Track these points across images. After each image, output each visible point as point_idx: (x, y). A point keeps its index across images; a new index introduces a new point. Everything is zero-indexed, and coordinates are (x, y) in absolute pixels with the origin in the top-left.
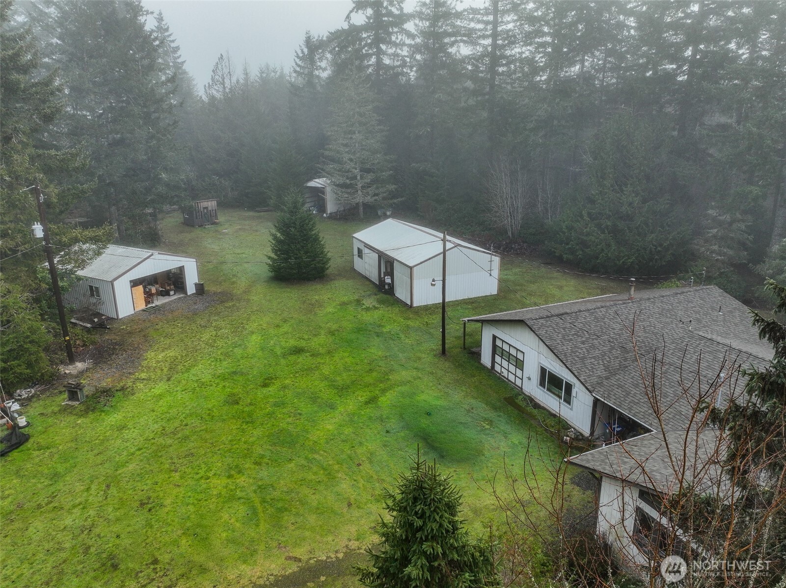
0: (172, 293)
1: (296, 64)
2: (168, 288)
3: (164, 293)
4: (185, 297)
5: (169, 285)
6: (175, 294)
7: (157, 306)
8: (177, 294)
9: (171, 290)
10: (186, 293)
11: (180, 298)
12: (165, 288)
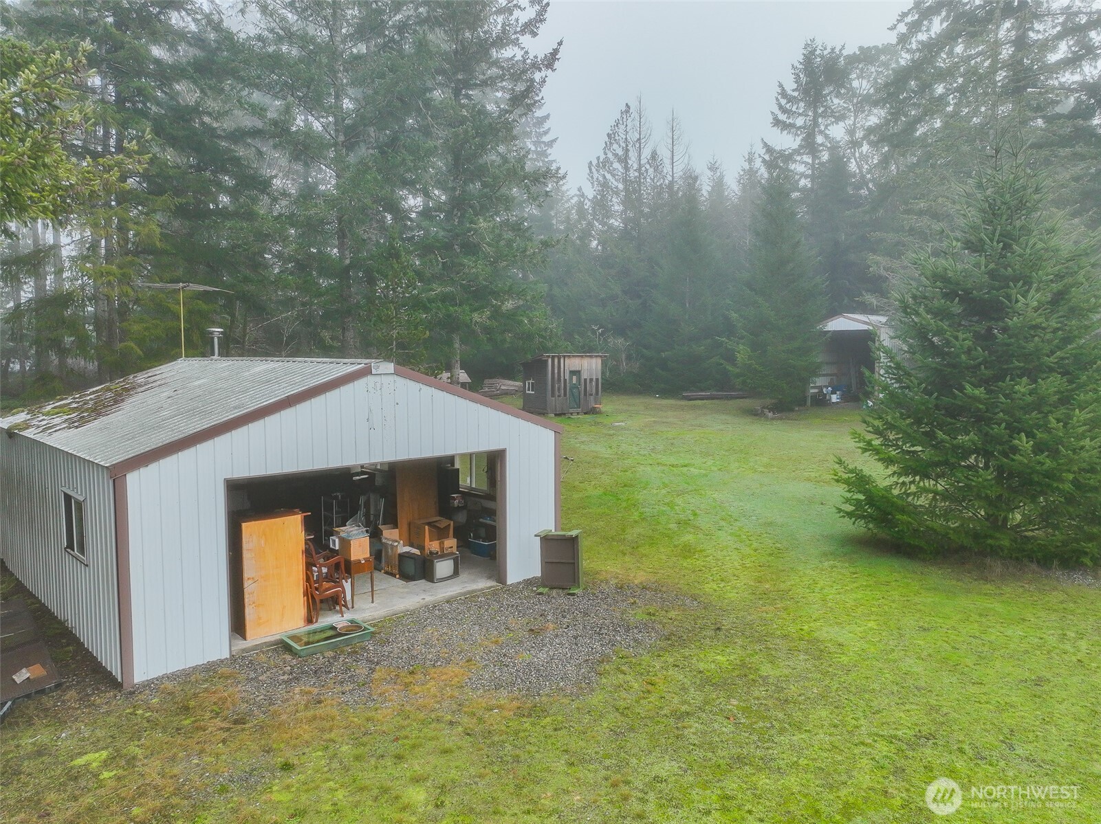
0: (443, 568)
1: (781, 107)
2: (434, 546)
3: (410, 568)
4: (495, 593)
5: (441, 534)
6: (456, 573)
7: (355, 626)
8: (464, 576)
9: (443, 556)
10: (500, 575)
11: (470, 597)
12: (422, 548)
